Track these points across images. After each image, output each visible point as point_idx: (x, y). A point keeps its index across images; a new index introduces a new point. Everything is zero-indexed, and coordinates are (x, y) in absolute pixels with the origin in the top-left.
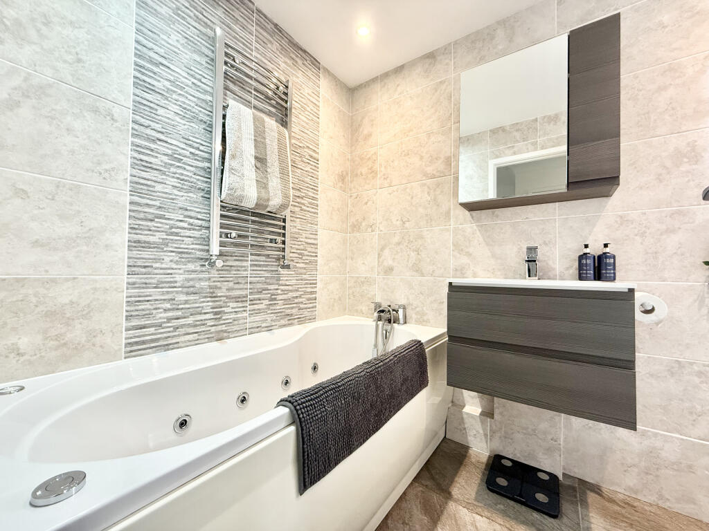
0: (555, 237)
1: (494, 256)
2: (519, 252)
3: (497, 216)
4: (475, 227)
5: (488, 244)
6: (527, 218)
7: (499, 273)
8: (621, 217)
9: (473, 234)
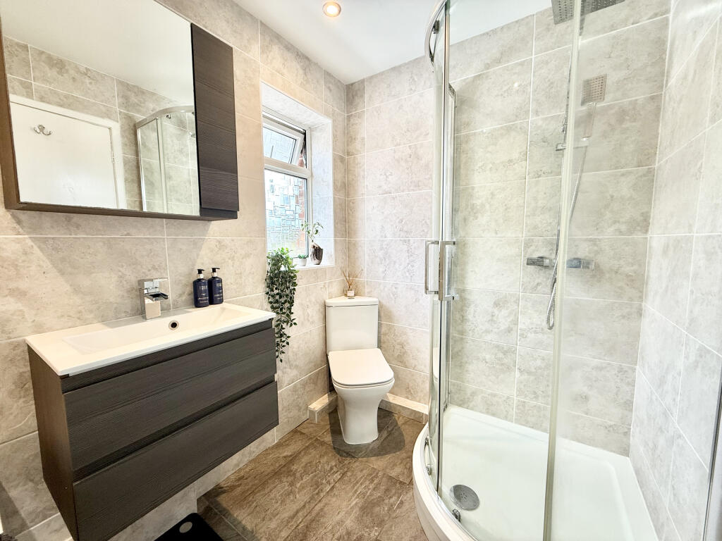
0: (166, 260)
1: (77, 290)
2: (121, 282)
3: (78, 226)
4: (30, 243)
5: (62, 272)
6: (128, 234)
7: (91, 316)
8: (219, 242)
9: (25, 253)
